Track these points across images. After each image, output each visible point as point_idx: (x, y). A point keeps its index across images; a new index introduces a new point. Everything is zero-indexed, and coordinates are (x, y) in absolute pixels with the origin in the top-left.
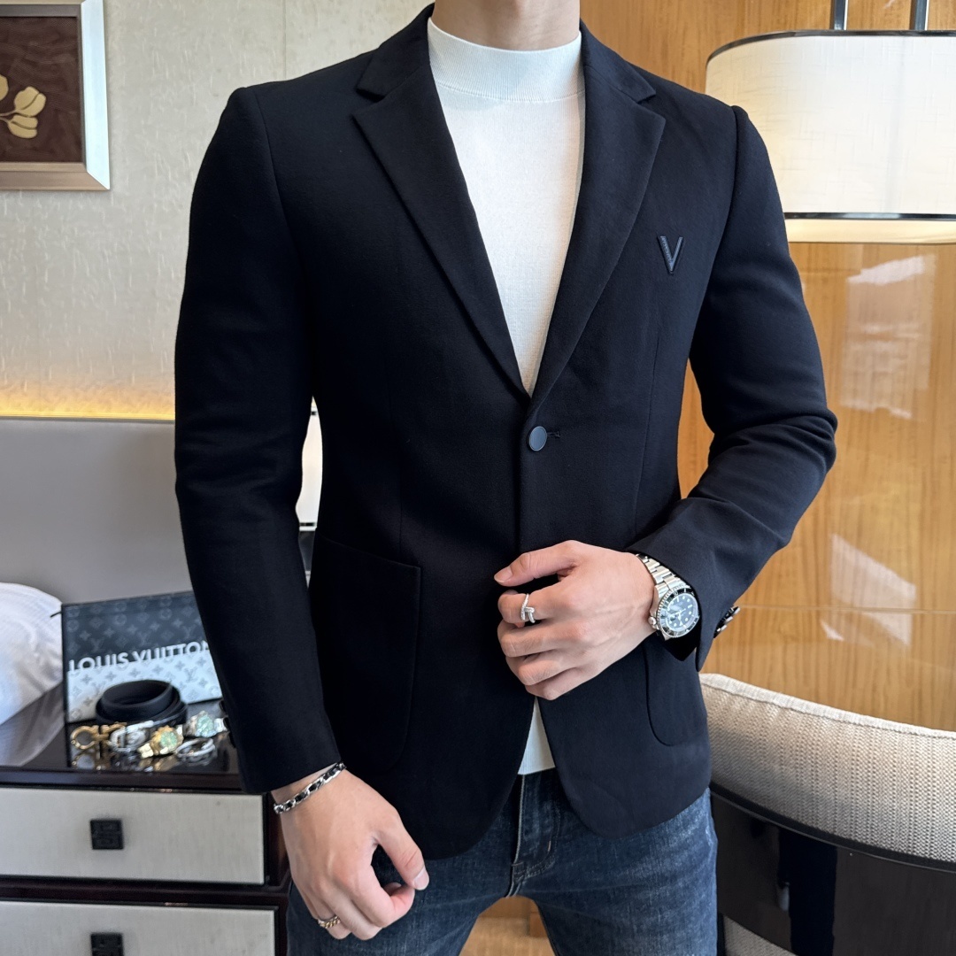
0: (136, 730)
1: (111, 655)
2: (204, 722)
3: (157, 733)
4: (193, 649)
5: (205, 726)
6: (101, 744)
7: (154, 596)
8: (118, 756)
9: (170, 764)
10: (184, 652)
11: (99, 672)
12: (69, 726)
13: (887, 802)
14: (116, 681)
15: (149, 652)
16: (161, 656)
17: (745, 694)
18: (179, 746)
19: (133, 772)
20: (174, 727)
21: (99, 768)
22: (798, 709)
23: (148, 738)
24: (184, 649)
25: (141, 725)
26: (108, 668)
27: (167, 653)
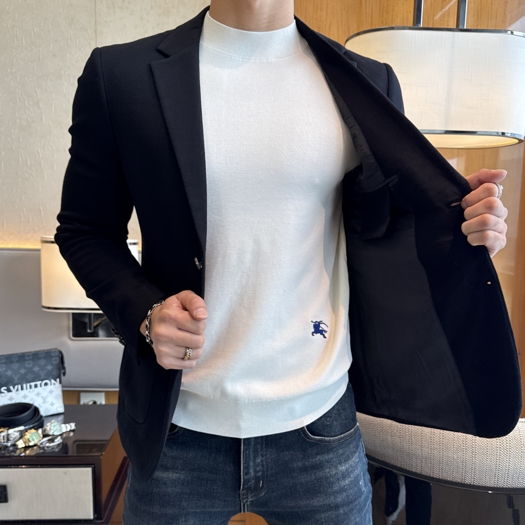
0: (14, 432)
2: (54, 426)
3: (26, 433)
4: (46, 384)
5: (55, 428)
7: (22, 353)
8: (3, 448)
9: (35, 451)
10: (41, 386)
15: (20, 386)
16: (27, 389)
18: (40, 440)
19: (13, 456)
20: (36, 428)
23: (22, 435)
24: (41, 384)
25: (17, 429)
27: (31, 387)
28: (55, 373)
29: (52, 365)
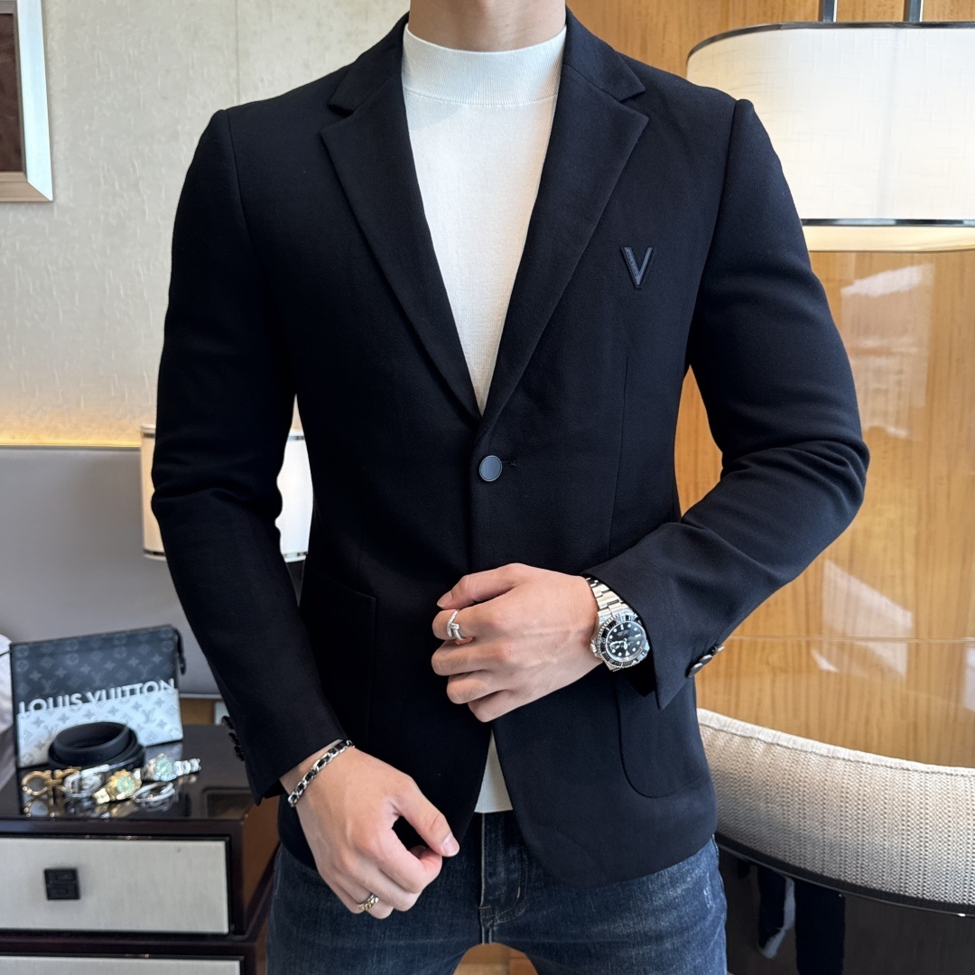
0: (91, 775)
1: (63, 696)
2: (162, 765)
3: (113, 777)
4: (151, 689)
5: (164, 769)
6: (54, 789)
7: (107, 634)
8: (72, 802)
9: (128, 809)
10: (141, 692)
11: (51, 714)
12: (20, 771)
13: (878, 839)
14: (70, 724)
15: (104, 692)
16: (116, 697)
17: (730, 730)
18: (137, 790)
19: (90, 818)
20: (130, 768)
21: (53, 815)
22: (785, 744)
23: (104, 782)
24: (141, 689)
25: (97, 769)
26: (60, 710)
27: (123, 694)
28: (167, 668)
29: (161, 654)
